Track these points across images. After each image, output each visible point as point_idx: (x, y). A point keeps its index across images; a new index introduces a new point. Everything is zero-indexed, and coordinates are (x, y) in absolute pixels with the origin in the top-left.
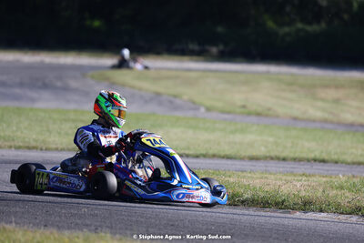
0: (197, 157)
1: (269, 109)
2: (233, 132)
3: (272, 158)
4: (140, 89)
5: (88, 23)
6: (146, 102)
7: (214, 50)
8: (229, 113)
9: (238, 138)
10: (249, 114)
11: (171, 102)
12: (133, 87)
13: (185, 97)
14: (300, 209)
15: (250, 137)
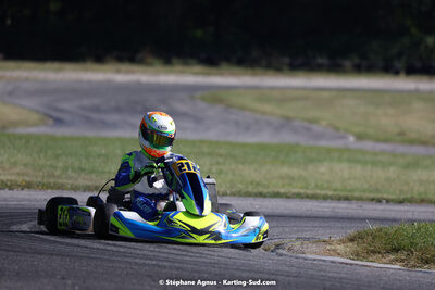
0: (401, 202)
4: (264, 113)
6: (277, 129)
7: (348, 64)
11: (308, 129)
13: (324, 123)
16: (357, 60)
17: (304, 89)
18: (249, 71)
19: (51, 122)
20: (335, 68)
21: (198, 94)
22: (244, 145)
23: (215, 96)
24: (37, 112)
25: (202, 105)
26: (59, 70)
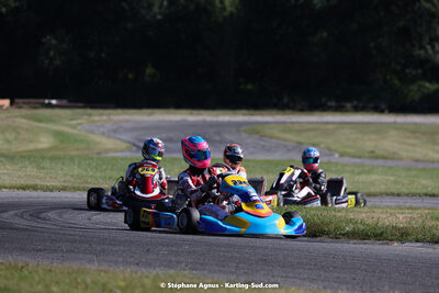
1: (394, 153)
2: (359, 174)
3: (387, 195)
4: (285, 140)
5: (242, 87)
6: (289, 150)
7: (349, 105)
8: (360, 157)
9: (363, 178)
10: (377, 158)
12: (278, 138)
14: (397, 240)
15: (374, 177)
16: (355, 103)
17: (317, 123)
18: (281, 112)
19: (134, 148)
20: (339, 109)
21: (243, 128)
22: (254, 161)
23: (254, 129)
24: (129, 142)
25: (244, 135)
26: (150, 114)
